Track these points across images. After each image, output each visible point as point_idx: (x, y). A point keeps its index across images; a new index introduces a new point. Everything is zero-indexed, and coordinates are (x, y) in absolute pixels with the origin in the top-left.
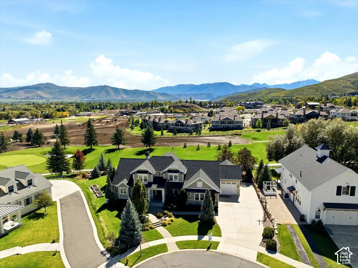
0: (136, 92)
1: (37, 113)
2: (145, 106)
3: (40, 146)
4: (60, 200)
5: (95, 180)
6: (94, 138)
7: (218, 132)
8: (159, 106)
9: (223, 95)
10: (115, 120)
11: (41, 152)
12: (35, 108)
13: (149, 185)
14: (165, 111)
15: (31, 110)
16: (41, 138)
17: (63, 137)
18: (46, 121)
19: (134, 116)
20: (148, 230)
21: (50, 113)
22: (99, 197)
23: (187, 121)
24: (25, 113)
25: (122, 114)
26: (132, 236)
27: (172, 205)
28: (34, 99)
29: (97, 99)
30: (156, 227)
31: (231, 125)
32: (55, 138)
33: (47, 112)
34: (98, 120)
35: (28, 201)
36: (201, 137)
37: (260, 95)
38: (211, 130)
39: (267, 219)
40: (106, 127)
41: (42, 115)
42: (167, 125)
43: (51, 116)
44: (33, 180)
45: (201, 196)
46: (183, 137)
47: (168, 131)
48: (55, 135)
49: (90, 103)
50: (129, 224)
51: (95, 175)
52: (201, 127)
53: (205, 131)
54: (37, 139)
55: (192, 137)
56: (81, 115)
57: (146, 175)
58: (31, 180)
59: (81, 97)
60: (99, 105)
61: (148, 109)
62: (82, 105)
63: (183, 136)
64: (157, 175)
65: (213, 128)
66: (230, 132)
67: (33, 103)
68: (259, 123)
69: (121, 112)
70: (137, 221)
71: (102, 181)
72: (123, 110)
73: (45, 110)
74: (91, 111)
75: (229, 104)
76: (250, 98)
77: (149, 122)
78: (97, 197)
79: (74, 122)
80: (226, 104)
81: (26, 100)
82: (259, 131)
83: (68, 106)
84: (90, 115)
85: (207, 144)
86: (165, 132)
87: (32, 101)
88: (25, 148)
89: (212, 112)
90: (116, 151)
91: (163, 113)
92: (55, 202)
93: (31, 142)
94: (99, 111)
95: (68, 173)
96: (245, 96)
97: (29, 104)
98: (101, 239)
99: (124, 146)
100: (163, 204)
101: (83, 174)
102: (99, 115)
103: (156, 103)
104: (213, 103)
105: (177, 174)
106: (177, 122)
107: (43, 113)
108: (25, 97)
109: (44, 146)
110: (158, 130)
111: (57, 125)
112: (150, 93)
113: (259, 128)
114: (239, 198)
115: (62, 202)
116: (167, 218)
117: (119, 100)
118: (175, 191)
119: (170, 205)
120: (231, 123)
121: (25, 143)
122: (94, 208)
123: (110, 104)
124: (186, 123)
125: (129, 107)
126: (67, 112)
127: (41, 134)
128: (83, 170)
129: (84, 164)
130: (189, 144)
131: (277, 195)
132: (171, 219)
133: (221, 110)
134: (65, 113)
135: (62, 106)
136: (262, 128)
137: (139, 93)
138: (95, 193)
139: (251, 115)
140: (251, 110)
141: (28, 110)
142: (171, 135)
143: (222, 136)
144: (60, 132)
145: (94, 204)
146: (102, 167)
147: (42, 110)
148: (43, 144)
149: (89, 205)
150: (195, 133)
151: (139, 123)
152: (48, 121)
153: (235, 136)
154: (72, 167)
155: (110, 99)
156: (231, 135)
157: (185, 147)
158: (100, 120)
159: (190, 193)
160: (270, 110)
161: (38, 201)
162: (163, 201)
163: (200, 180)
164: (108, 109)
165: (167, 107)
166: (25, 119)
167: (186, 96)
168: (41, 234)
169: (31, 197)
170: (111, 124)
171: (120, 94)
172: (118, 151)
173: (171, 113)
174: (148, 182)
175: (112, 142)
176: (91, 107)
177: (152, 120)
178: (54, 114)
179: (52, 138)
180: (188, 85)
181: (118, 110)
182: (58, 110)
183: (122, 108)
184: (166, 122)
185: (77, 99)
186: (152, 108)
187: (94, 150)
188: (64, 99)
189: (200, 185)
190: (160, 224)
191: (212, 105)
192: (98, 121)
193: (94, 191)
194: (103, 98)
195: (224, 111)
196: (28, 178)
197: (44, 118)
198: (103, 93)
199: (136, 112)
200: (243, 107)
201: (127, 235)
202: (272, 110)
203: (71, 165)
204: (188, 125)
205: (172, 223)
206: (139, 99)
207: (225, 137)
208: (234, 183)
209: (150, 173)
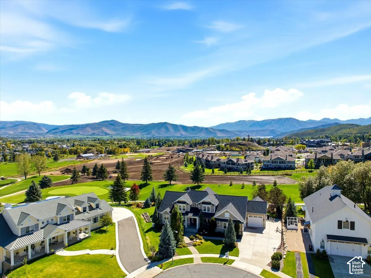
0: (195, 129)
1: (101, 149)
2: (203, 143)
3: (104, 179)
4: (118, 222)
5: (146, 209)
6: (149, 174)
7: (269, 171)
8: (216, 143)
9: (288, 131)
10: (172, 157)
11: (104, 185)
12: (100, 144)
13: (187, 213)
14: (221, 149)
15: (96, 146)
16: (105, 172)
17: (123, 172)
18: (109, 156)
19: (189, 154)
20: (181, 248)
21: (113, 149)
22: (148, 222)
23: (238, 159)
24: (91, 149)
25: (179, 151)
26: (168, 249)
27: (204, 231)
28: (99, 135)
29: (156, 135)
30: (188, 246)
31: (283, 165)
32: (116, 173)
33: (111, 148)
34: (155, 156)
35: (95, 220)
36: (250, 176)
37: (329, 132)
38: (262, 169)
39: (282, 248)
40: (162, 164)
41: (106, 151)
42: (219, 163)
43: (114, 152)
44: (99, 204)
45: (224, 225)
46: (232, 176)
47: (219, 169)
48: (116, 170)
49: (150, 140)
50: (166, 239)
51: (147, 205)
52: (253, 166)
53: (256, 170)
54: (101, 173)
55: (242, 176)
56: (140, 152)
57: (185, 205)
58: (98, 204)
59: (142, 134)
60: (159, 142)
61: (205, 146)
62: (142, 142)
63: (233, 174)
64: (193, 205)
65: (264, 167)
66: (280, 172)
67: (99, 140)
68: (311, 164)
69: (178, 149)
70: (172, 238)
71: (151, 210)
72: (181, 147)
73: (108, 147)
74: (150, 147)
75: (291, 142)
76: (318, 135)
77: (202, 160)
78: (147, 222)
79: (133, 158)
80: (287, 141)
81: (92, 136)
82: (311, 172)
83: (129, 143)
84: (148, 152)
85: (252, 183)
86: (216, 170)
87: (97, 137)
88: (92, 181)
89: (268, 151)
90: (168, 187)
91: (219, 151)
92: (115, 223)
93: (96, 176)
94: (158, 147)
95: (125, 203)
96: (312, 132)
97: (95, 140)
98: (145, 250)
99: (175, 182)
100: (197, 231)
101: (137, 204)
102: (157, 152)
103: (213, 141)
104: (273, 141)
105: (210, 206)
106: (228, 161)
107: (107, 149)
108: (92, 133)
109: (107, 180)
110: (210, 168)
111: (118, 161)
112: (209, 130)
113: (312, 168)
114: (264, 230)
115: (119, 224)
116: (198, 240)
117: (178, 137)
118: (208, 221)
119: (202, 231)
120: (282, 162)
121: (91, 176)
122: (143, 230)
123: (169, 140)
124: (237, 162)
125: (187, 144)
126: (128, 149)
127: (105, 169)
128: (138, 201)
129: (138, 196)
130: (237, 183)
131: (298, 229)
132: (201, 241)
133: (276, 149)
134: (126, 150)
135: (124, 142)
136: (315, 168)
137: (198, 129)
138: (145, 219)
139: (311, 154)
140: (313, 148)
141: (94, 146)
142: (222, 173)
143: (272, 176)
144: (121, 167)
145: (143, 227)
146: (153, 199)
147: (106, 147)
148: (106, 178)
149: (139, 227)
150: (245, 172)
151: (193, 161)
152: (111, 157)
153: (285, 176)
154: (129, 197)
155: (169, 136)
156: (281, 175)
157: (231, 185)
158: (157, 157)
159: (219, 222)
160: (331, 150)
161: (103, 220)
162: (197, 228)
163: (227, 212)
164: (166, 146)
165: (223, 145)
166: (91, 154)
167: (247, 132)
168: (104, 243)
169: (98, 217)
170: (167, 161)
171: (179, 131)
172: (170, 186)
173: (227, 151)
174: (186, 211)
175: (165, 178)
176: (151, 144)
177: (205, 158)
178: (116, 151)
179: (114, 173)
180: (249, 121)
181: (175, 148)
182: (121, 147)
183: (180, 145)
184: (218, 160)
185: (138, 136)
186: (209, 146)
187: (149, 184)
188: (126, 135)
189: (227, 216)
190: (192, 244)
191: (272, 143)
192: (156, 158)
193: (144, 218)
194: (162, 135)
195: (279, 150)
196: (96, 202)
197: (107, 154)
198: (163, 129)
199: (192, 150)
200: (304, 146)
201: (164, 248)
202: (332, 150)
203: (128, 196)
204: (239, 164)
205: (201, 245)
206: (198, 135)
207: (274, 177)
208: (260, 217)
209: (188, 204)
